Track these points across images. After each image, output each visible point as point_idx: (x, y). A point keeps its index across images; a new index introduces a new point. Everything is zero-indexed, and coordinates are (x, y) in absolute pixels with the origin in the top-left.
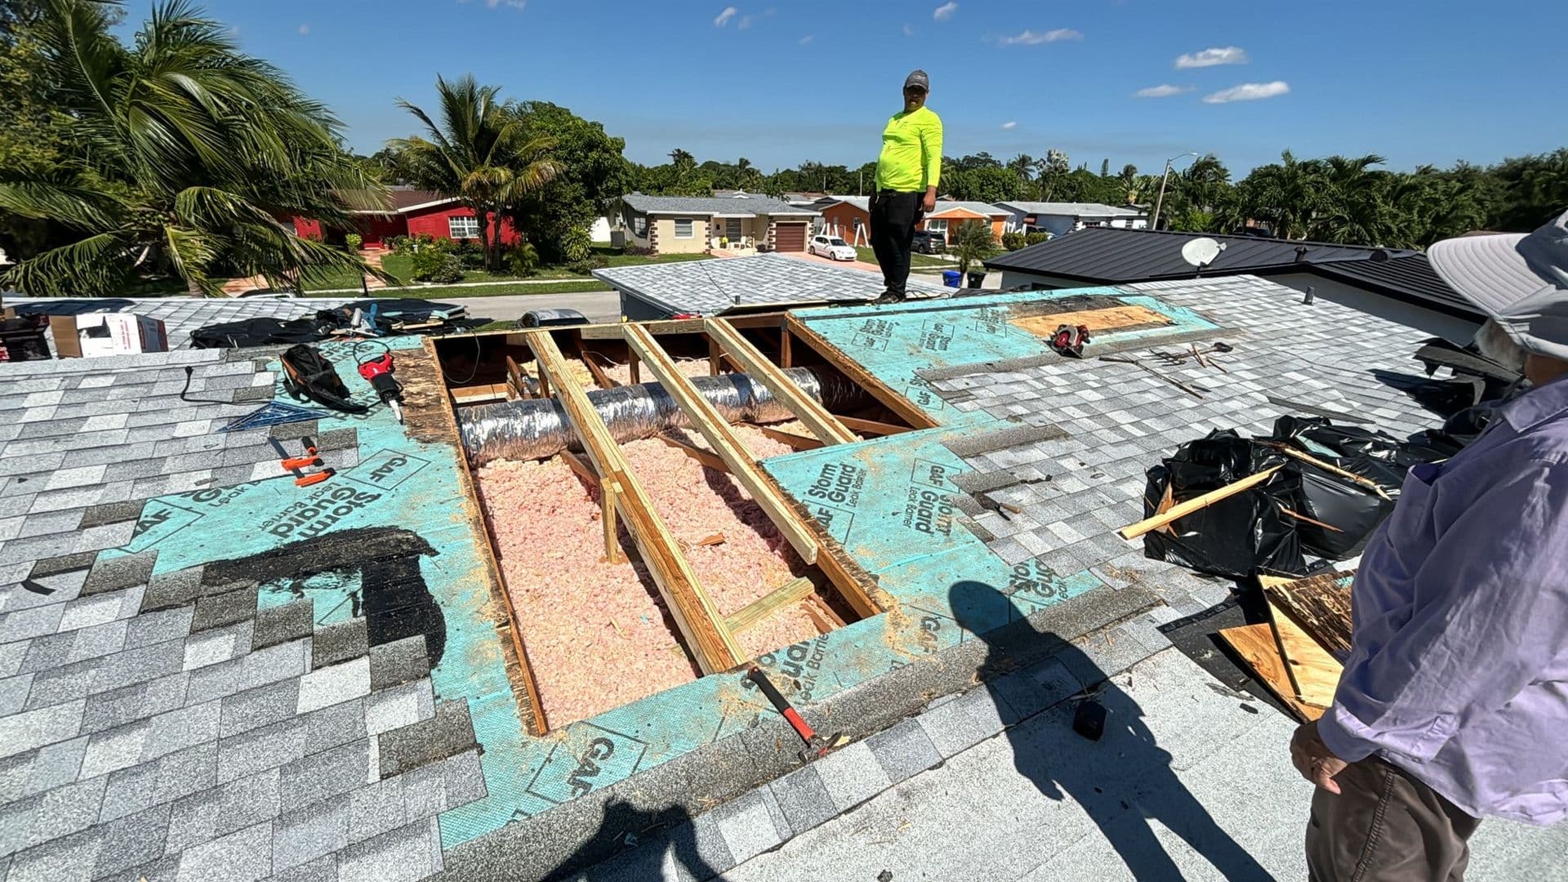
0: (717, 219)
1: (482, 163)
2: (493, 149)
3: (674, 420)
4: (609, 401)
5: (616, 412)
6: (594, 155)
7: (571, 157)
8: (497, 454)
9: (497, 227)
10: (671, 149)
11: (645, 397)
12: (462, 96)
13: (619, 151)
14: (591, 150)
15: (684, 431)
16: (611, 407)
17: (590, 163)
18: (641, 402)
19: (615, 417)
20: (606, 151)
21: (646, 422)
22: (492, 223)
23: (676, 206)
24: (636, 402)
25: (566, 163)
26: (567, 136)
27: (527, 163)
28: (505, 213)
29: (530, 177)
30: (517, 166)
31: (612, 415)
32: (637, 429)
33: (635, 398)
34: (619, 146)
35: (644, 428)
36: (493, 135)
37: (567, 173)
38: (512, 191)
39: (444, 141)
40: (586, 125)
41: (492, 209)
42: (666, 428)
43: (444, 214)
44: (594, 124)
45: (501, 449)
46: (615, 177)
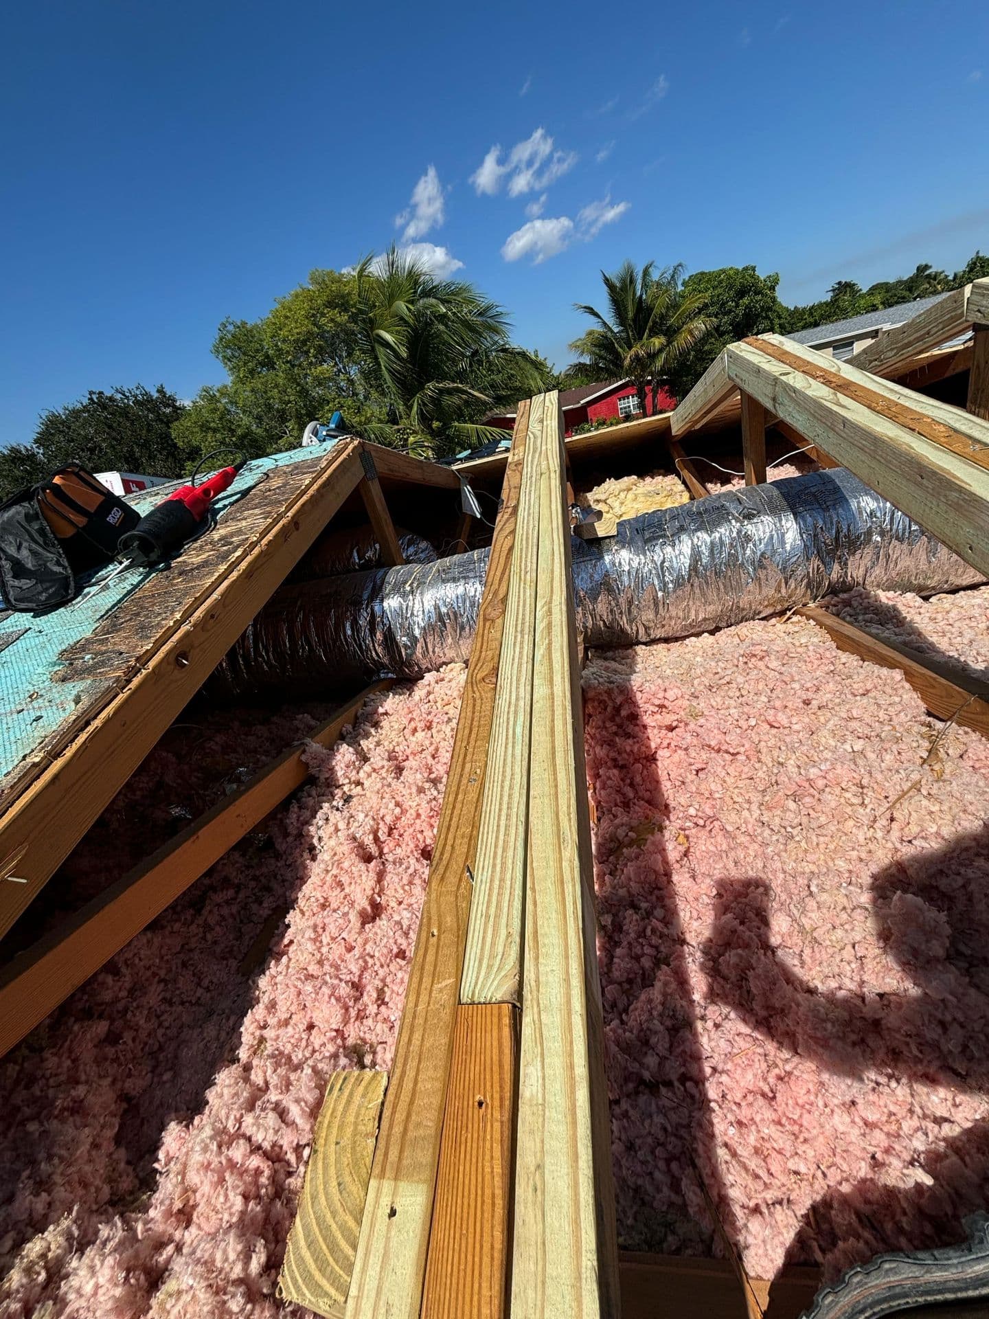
0: (888, 332)
1: (641, 338)
2: (650, 324)
3: (857, 567)
4: (682, 529)
5: (696, 556)
6: (746, 300)
7: (723, 310)
8: (451, 654)
9: (654, 397)
10: (832, 283)
11: (775, 511)
12: (623, 281)
13: (773, 288)
14: (741, 298)
15: (886, 597)
16: (685, 546)
17: (740, 311)
18: (762, 528)
19: (694, 568)
20: (757, 293)
21: (774, 575)
22: (650, 396)
23: (834, 332)
24: (750, 528)
25: (716, 317)
26: (719, 291)
27: (679, 328)
28: (661, 383)
29: (683, 340)
30: (671, 333)
31: (686, 562)
32: (749, 597)
33: (749, 517)
34: (773, 283)
35: (770, 591)
36: (650, 309)
37: (717, 329)
38: (666, 359)
39: (610, 330)
40: (737, 272)
41: (649, 382)
42: (833, 590)
43: (614, 397)
44: (746, 269)
45: (456, 643)
46: (767, 317)
